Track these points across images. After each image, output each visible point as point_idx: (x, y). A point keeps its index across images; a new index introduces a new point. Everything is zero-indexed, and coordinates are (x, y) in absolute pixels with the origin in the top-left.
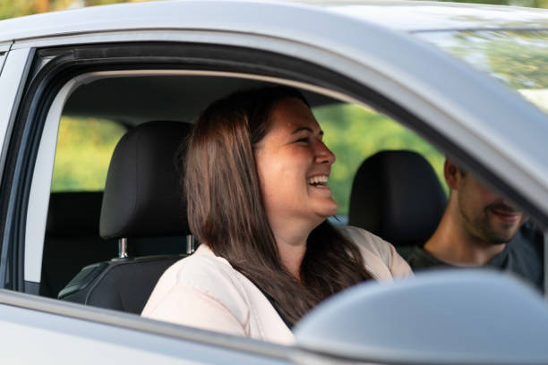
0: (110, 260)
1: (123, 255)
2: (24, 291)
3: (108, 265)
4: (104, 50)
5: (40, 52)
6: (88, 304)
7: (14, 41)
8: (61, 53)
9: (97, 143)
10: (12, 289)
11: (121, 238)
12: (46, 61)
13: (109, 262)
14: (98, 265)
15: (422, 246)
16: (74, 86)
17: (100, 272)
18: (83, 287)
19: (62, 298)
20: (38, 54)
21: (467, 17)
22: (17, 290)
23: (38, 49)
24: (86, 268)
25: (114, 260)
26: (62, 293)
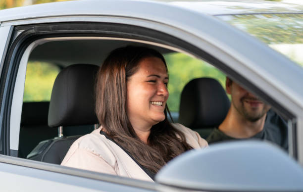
0: (53, 138)
1: (61, 135)
2: (10, 155)
3: (52, 141)
4: (51, 26)
5: (16, 28)
6: (43, 161)
7: (2, 22)
8: (27, 28)
9: (40, 75)
10: (3, 154)
11: (59, 126)
12: (19, 33)
13: (53, 139)
14: (47, 141)
15: (217, 128)
16: (34, 45)
17: (49, 145)
18: (40, 153)
19: (29, 158)
20: (15, 29)
21: (237, 6)
22: (6, 154)
23: (15, 26)
24: (41, 143)
25: (56, 138)
26: (29, 156)
